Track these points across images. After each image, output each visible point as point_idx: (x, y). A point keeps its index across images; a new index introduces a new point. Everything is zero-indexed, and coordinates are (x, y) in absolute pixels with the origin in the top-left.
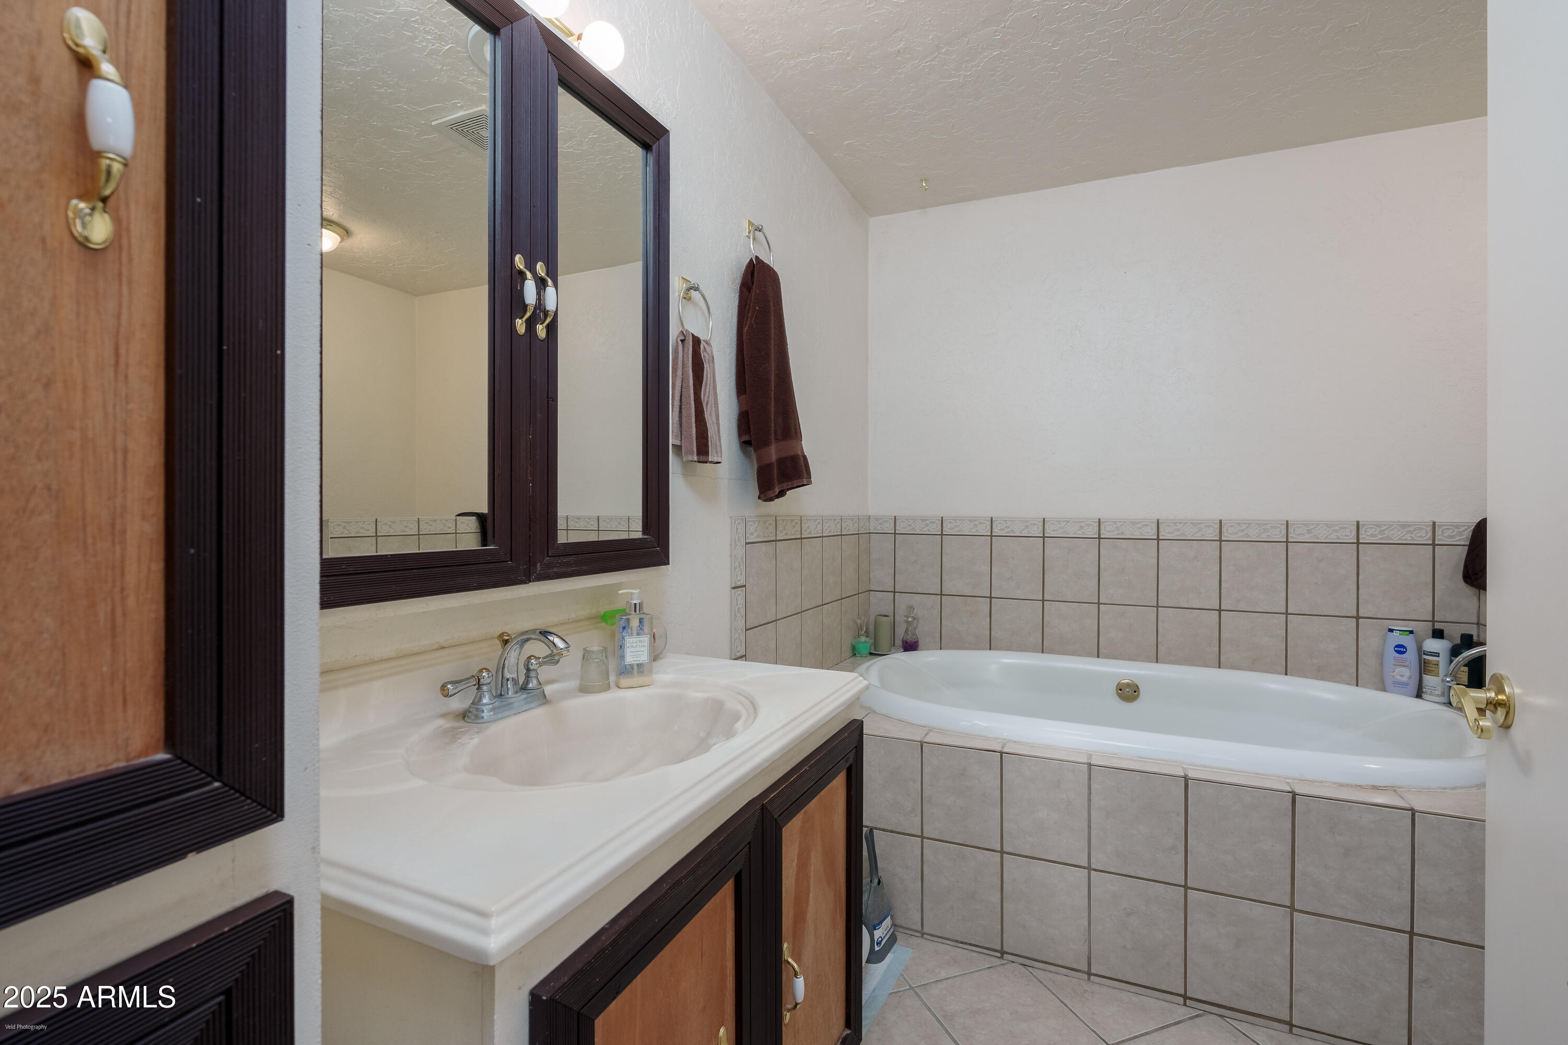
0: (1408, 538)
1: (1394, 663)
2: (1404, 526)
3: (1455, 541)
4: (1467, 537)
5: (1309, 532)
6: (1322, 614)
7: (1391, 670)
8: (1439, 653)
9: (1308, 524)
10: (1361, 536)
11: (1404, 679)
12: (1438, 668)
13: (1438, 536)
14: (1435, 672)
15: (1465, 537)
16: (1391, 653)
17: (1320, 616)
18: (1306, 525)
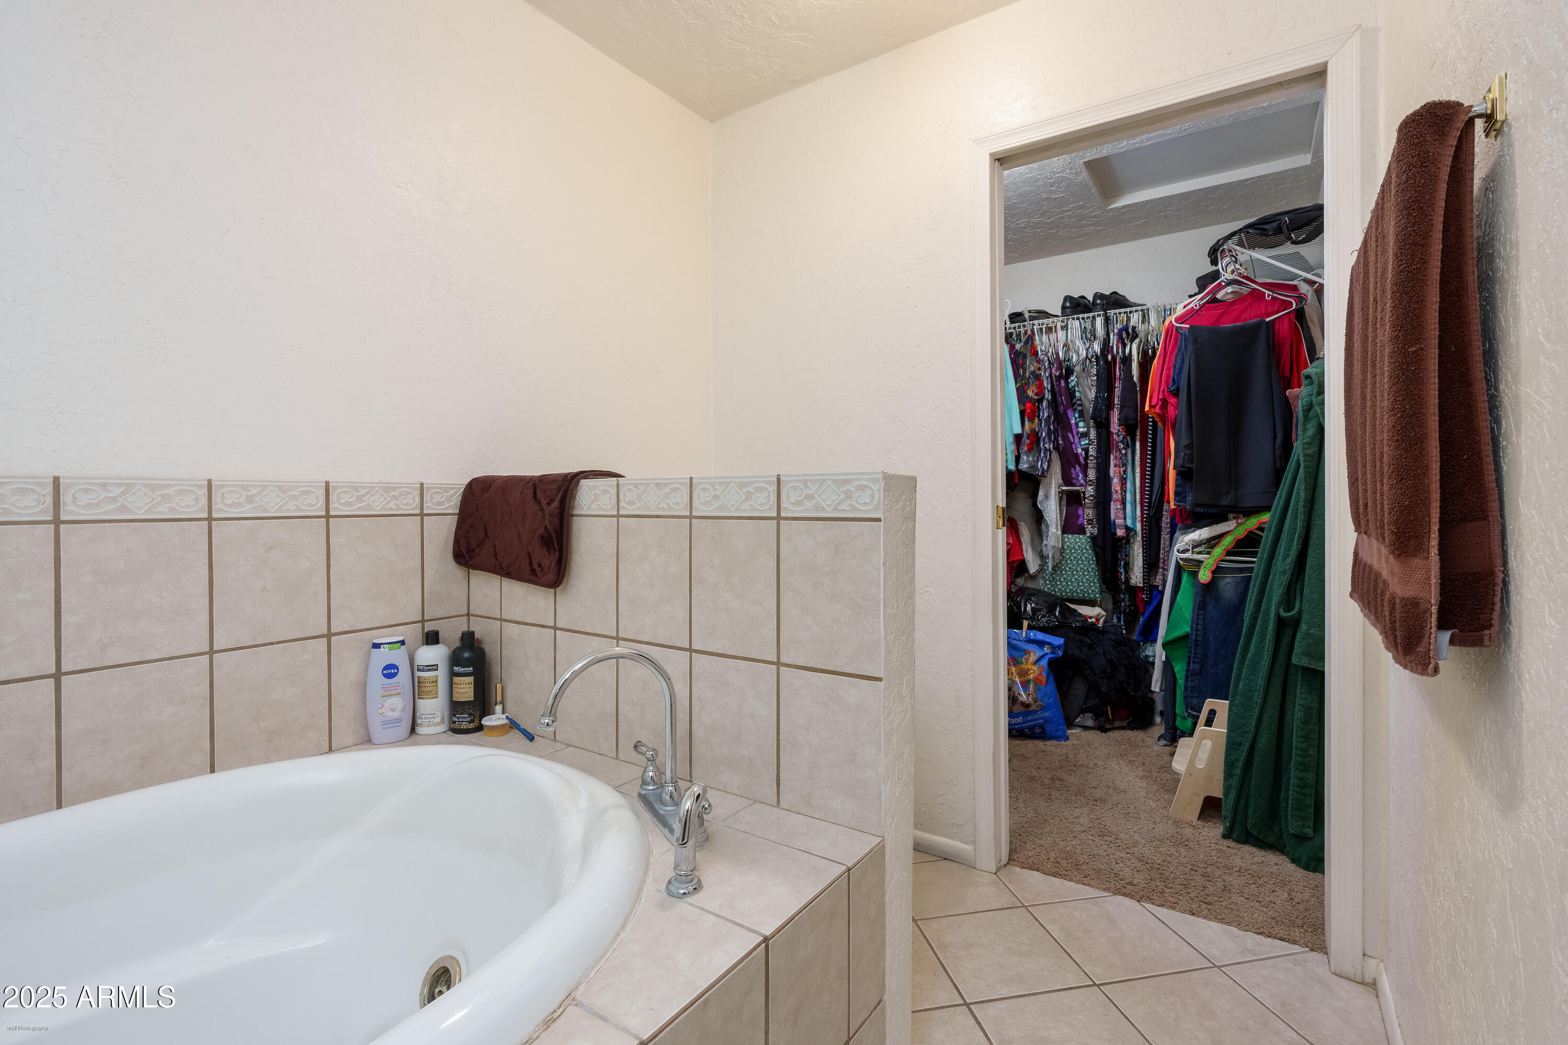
0: (392, 508)
1: (383, 693)
2: (387, 489)
3: (444, 509)
4: (456, 504)
5: (250, 499)
6: (275, 640)
7: (379, 706)
8: (437, 665)
9: (248, 485)
10: (332, 506)
11: (397, 714)
12: (437, 685)
13: (426, 503)
14: (433, 693)
15: (453, 503)
16: (376, 679)
17: (272, 644)
18: (245, 488)
